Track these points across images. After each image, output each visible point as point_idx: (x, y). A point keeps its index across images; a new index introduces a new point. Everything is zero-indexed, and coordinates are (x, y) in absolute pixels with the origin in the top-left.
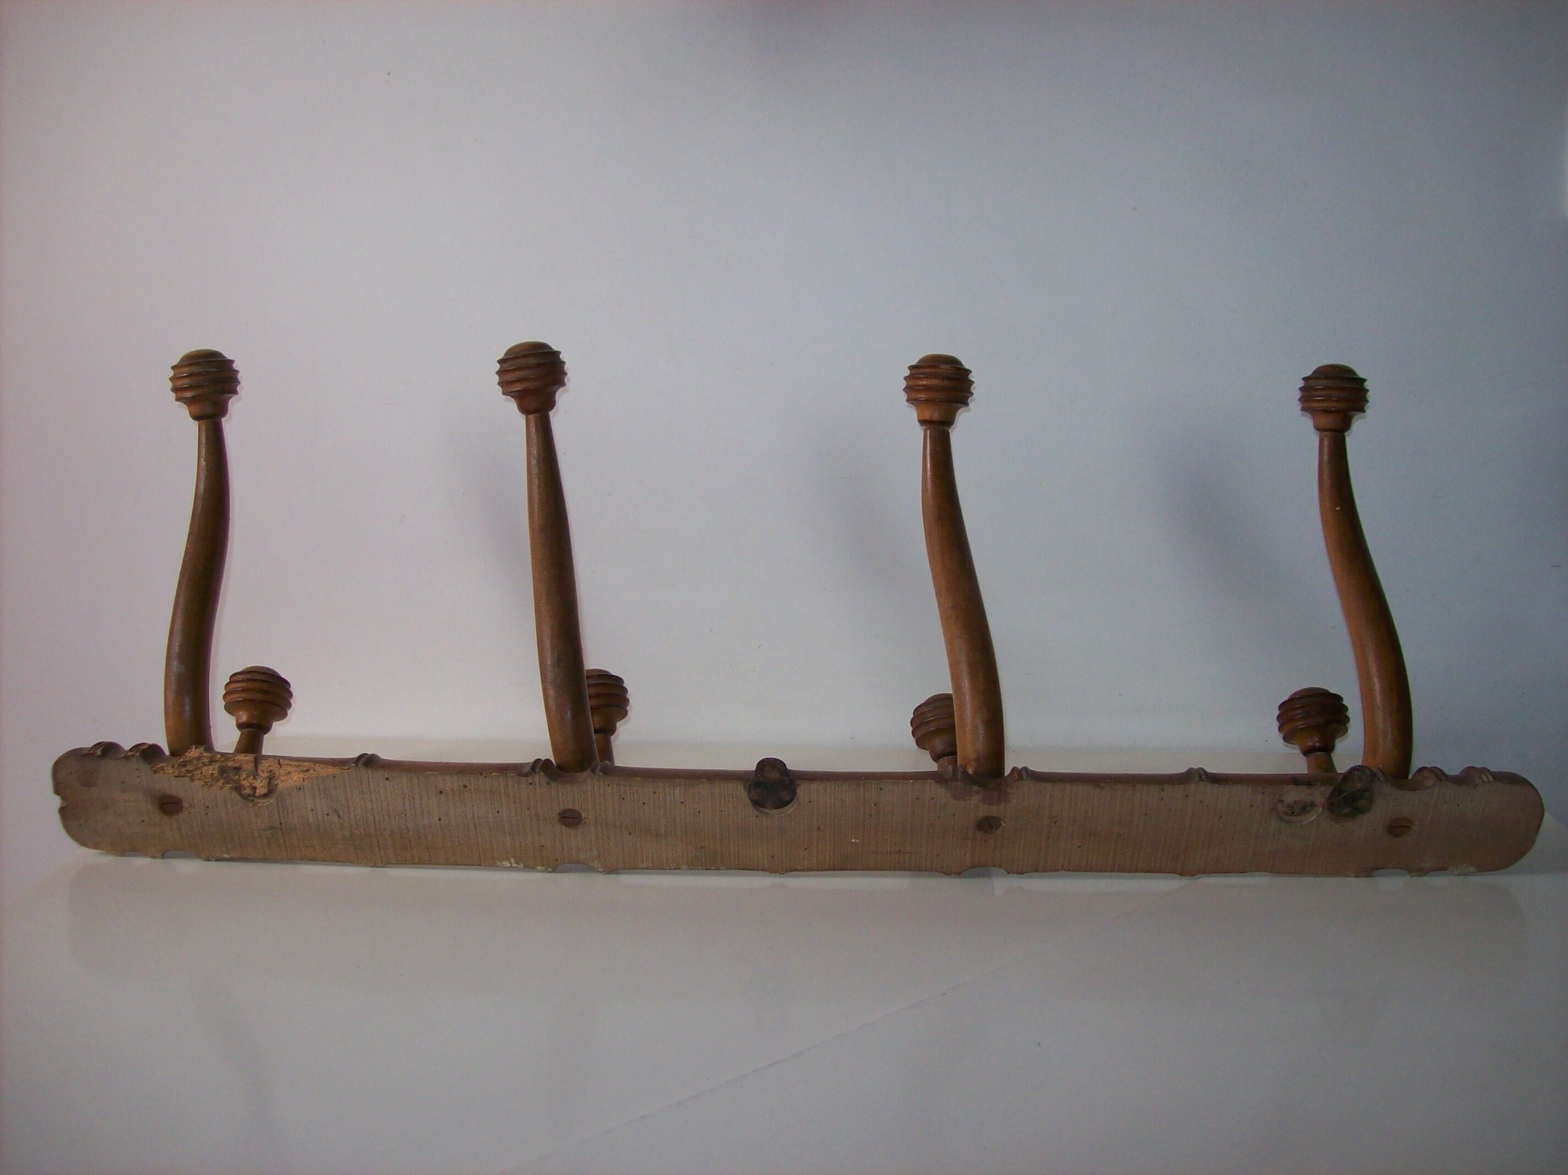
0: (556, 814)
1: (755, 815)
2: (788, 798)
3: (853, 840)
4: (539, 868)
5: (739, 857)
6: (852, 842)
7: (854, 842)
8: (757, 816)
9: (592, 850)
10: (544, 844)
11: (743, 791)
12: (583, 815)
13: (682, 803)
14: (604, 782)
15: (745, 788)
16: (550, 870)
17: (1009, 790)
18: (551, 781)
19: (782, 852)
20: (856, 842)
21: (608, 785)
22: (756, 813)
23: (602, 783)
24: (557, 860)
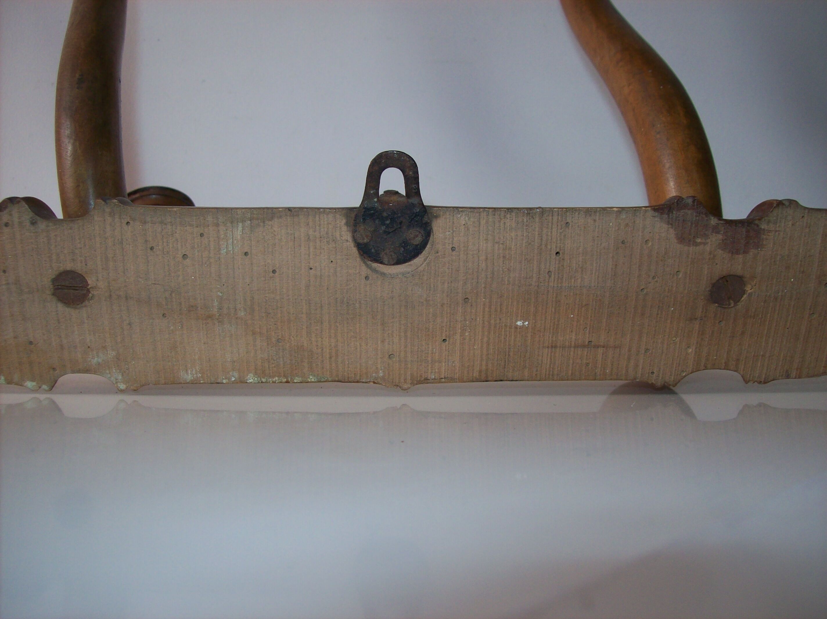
0: (47, 282)
1: (364, 274)
2: (418, 240)
3: (519, 323)
4: (29, 384)
5: (337, 355)
6: (516, 327)
7: (521, 327)
8: (367, 278)
9: (104, 347)
10: (32, 339)
11: (345, 228)
12: (89, 282)
13: (246, 254)
14: (120, 218)
15: (347, 224)
16: (45, 387)
17: (763, 226)
18: (38, 218)
19: (406, 347)
20: (523, 325)
21: (128, 223)
22: (364, 270)
23: (117, 220)
24: (54, 369)
